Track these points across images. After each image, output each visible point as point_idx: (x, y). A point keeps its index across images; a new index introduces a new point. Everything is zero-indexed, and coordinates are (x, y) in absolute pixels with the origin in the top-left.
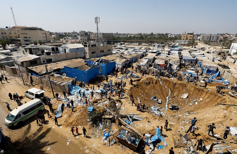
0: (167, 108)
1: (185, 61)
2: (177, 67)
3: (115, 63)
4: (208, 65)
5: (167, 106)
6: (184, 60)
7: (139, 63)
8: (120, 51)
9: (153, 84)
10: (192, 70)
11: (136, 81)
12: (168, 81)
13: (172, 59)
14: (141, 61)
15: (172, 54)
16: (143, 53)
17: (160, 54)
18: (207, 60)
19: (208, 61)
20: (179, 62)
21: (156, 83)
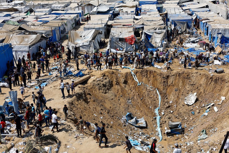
0: (160, 134)
1: (175, 25)
2: (163, 40)
3: (9, 47)
4: (221, 27)
5: (159, 129)
6: (171, 23)
7: (73, 42)
8: (13, 16)
9: (120, 86)
10: (193, 42)
11: (80, 85)
12: (151, 72)
13: (149, 23)
14: (77, 35)
15: (145, 13)
16: (77, 16)
17: (118, 14)
18: (217, 18)
19: (219, 20)
20: (164, 28)
21: (126, 82)
